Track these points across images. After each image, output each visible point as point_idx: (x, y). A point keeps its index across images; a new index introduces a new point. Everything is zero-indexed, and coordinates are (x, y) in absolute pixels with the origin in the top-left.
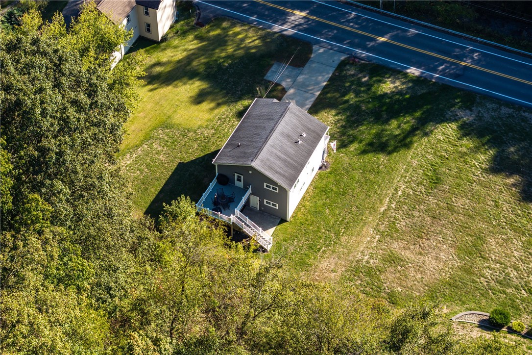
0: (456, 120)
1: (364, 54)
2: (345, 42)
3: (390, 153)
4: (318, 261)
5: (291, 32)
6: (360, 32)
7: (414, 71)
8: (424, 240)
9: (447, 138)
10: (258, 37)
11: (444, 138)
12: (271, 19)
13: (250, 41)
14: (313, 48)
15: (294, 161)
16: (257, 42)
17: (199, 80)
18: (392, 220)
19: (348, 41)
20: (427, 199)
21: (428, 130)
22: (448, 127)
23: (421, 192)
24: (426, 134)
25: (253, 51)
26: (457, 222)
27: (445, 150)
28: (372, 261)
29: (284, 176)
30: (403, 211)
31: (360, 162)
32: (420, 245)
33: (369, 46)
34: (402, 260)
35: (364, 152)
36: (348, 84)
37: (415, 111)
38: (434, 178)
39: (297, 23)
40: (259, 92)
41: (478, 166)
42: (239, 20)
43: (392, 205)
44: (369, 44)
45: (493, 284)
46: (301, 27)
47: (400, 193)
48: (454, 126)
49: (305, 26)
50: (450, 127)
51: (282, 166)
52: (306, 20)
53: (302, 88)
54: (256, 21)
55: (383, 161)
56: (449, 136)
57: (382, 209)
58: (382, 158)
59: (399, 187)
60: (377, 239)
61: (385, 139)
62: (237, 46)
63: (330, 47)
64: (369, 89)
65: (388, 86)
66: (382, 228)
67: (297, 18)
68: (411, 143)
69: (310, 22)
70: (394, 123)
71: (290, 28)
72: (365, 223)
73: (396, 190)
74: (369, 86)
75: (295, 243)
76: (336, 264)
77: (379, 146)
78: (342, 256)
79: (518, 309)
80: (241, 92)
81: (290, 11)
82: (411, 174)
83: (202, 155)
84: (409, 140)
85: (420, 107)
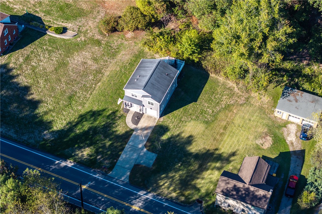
0: (53, 132)
1: (97, 176)
2: (108, 185)
3: (91, 111)
4: (130, 59)
5: (141, 193)
6: (98, 193)
7: (69, 163)
8: (82, 70)
9: (60, 122)
10: (161, 188)
11: (62, 121)
12: (154, 203)
13: (166, 184)
14: (128, 180)
16: (161, 184)
18: (95, 79)
19: (106, 186)
20: (77, 89)
21: (69, 125)
22: (58, 128)
23: (79, 93)
24: (70, 123)
25: (163, 176)
26: (65, 78)
27: (63, 115)
30: (89, 84)
32: (84, 67)
33: (94, 182)
34: (93, 59)
36: (109, 152)
37: (74, 137)
38: (71, 100)
39: (138, 200)
40: (160, 145)
41: (49, 105)
42: (174, 202)
43: (94, 86)
44: (94, 183)
45: (57, 51)
46: (135, 197)
48: (55, 128)
49: (133, 197)
50: (57, 128)
52: (132, 203)
53: (135, 149)
54: (163, 202)
55: (95, 107)
56: (59, 123)
57: (99, 84)
58: (95, 109)
60: (103, 70)
61: (93, 118)
62: (173, 180)
63: (118, 181)
64: (97, 150)
65: (86, 152)
66: (100, 75)
67: (137, 204)
69: (130, 201)
70: (86, 128)
71: (142, 196)
72: (108, 76)
73: (91, 94)
74: (97, 152)
76: (122, 57)
77: (95, 114)
78: (119, 61)
79: (49, 41)
80: (170, 145)
81: (142, 210)
82: (83, 102)
83: (186, 106)
84: (80, 119)
85: (71, 140)
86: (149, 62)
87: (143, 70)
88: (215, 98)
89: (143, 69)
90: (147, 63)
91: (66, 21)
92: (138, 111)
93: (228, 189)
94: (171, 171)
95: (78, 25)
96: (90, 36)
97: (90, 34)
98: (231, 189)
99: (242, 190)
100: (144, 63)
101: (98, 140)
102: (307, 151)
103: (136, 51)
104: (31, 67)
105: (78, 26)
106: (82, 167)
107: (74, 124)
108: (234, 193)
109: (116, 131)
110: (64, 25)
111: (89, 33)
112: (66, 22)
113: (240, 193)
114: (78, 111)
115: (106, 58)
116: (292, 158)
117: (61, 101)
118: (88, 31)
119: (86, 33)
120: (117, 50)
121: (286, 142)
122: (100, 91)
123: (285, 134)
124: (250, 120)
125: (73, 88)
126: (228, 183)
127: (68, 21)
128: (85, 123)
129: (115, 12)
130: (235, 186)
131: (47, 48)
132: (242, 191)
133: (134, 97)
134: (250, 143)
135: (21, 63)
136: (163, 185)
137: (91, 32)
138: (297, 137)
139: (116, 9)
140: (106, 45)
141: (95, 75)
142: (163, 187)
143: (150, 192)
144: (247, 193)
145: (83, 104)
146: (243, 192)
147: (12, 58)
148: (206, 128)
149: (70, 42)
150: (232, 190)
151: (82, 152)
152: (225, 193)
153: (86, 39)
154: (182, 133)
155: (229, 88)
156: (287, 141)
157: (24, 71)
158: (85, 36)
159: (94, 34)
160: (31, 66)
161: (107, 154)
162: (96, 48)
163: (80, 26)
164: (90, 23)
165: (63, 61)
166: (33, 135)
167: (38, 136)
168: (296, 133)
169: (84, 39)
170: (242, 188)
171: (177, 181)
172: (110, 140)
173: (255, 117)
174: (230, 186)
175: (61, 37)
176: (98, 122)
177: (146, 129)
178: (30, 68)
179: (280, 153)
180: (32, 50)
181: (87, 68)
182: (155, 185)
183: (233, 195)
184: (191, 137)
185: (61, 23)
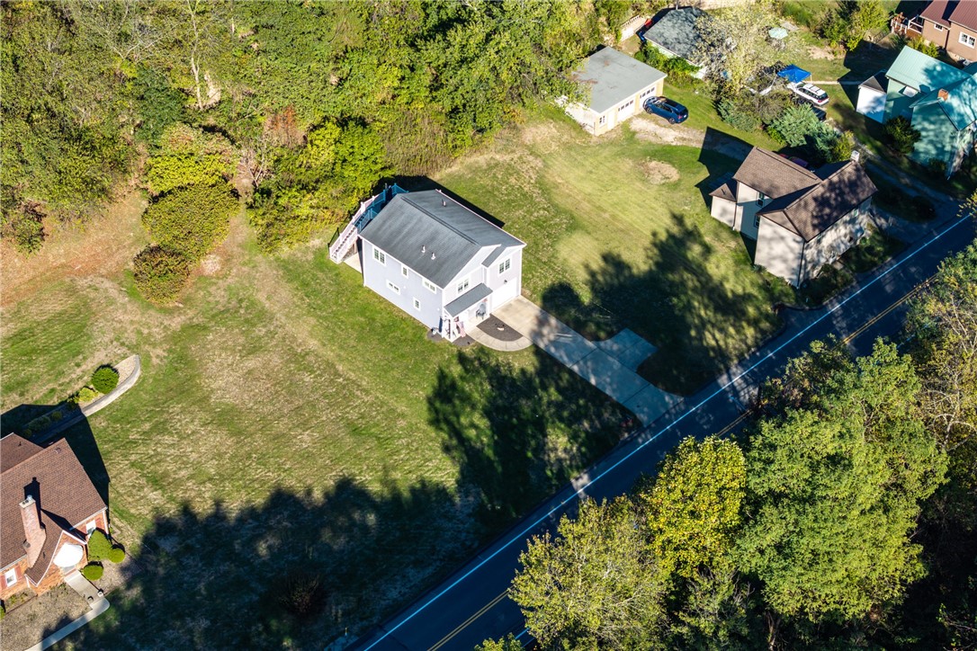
0: (459, 489)
1: (643, 443)
3: (430, 401)
4: (292, 291)
5: (724, 382)
7: (581, 482)
8: (269, 385)
9: (428, 471)
10: (724, 347)
11: (431, 466)
13: (718, 337)
14: (678, 396)
15: (398, 243)
16: (713, 343)
17: (651, 271)
18: (318, 372)
20: (333, 414)
22: (450, 479)
23: (348, 413)
24: (447, 449)
25: (693, 333)
27: (407, 460)
28: (264, 330)
29: (379, 229)
30: (327, 386)
31: (425, 370)
32: (263, 379)
34: (249, 354)
35: (442, 376)
36: (582, 402)
37: (496, 453)
38: (364, 432)
39: (741, 393)
41: (357, 478)
42: (771, 340)
43: (341, 379)
45: (165, 415)
46: (730, 396)
47: (359, 393)
49: (731, 400)
51: (393, 228)
57: (340, 368)
59: (367, 395)
60: (296, 348)
61: (457, 402)
62: (709, 322)
63: (674, 413)
64: (561, 420)
65: (559, 442)
66: (311, 358)
68: (439, 429)
70: (483, 423)
71: (732, 384)
72: (324, 345)
73: (365, 391)
74: (570, 422)
75: (328, 281)
76: (278, 302)
77: (445, 395)
78: (287, 310)
79: (117, 421)
82: (383, 413)
84: (444, 427)
85: (504, 461)
86: (384, 222)
87: (404, 237)
88: (506, 195)
89: (400, 237)
90: (388, 224)
91: (81, 357)
92: (480, 320)
93: (815, 214)
94: (683, 318)
95: (112, 342)
96: (163, 335)
97: (158, 333)
98: (817, 209)
99: (828, 194)
100: (380, 232)
101: (534, 411)
102: (711, 126)
103: (275, 272)
104: (194, 481)
105: (115, 343)
106: (602, 464)
107: (454, 442)
108: (827, 211)
109: (523, 371)
110: (91, 365)
111: (149, 334)
112: (85, 358)
113: (833, 202)
114: (411, 430)
115: (260, 331)
116: (720, 151)
117: (359, 452)
118: (146, 331)
119: (147, 340)
120: (244, 304)
121: (675, 146)
122: (368, 372)
123: (653, 140)
124: (591, 172)
125: (324, 418)
126: (806, 204)
127: (82, 353)
128: (463, 420)
129: (118, 257)
130: (815, 199)
131: (138, 432)
132: (830, 196)
133: (465, 291)
134: (653, 192)
135: (163, 496)
136: (717, 341)
137: (149, 328)
138: (670, 127)
139: (110, 255)
140: (213, 316)
141: (305, 368)
142: (721, 343)
143: (728, 370)
144: (837, 191)
145: (392, 415)
146: (833, 195)
147: (133, 511)
148: (589, 233)
149: (151, 380)
150: (821, 211)
151: (556, 449)
152: (820, 224)
153: (166, 346)
154: (587, 267)
155: (488, 165)
156: (674, 144)
157: (198, 499)
158: (154, 345)
159: (162, 323)
160: (188, 479)
161: (586, 406)
162: (211, 337)
163: (118, 339)
164: (120, 315)
165: (216, 412)
166: (450, 533)
167: (455, 523)
168: (657, 124)
169: (164, 351)
170: (825, 192)
171: (715, 316)
172: (545, 388)
173: (587, 163)
174: (812, 205)
175: (122, 393)
176: (476, 395)
177: (542, 322)
178: (194, 484)
179: (699, 160)
180: (127, 462)
181: (268, 375)
182: (712, 354)
183: (829, 215)
184: (607, 258)
185: (79, 371)
